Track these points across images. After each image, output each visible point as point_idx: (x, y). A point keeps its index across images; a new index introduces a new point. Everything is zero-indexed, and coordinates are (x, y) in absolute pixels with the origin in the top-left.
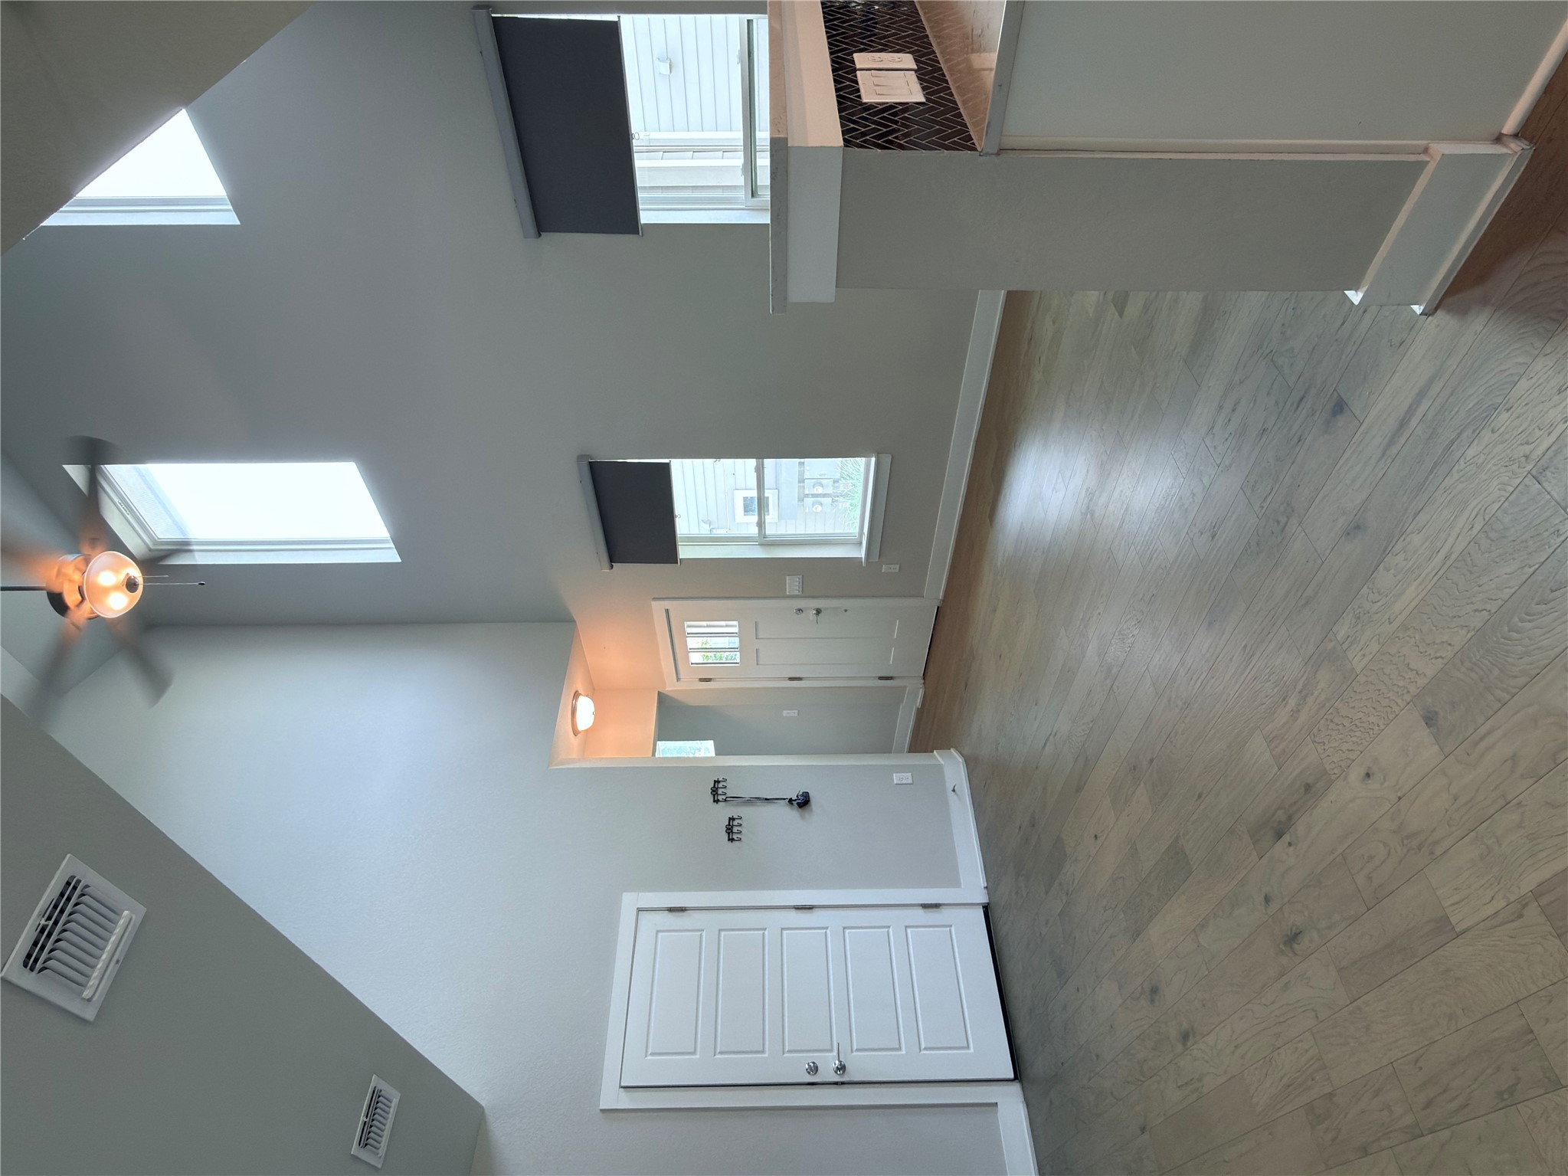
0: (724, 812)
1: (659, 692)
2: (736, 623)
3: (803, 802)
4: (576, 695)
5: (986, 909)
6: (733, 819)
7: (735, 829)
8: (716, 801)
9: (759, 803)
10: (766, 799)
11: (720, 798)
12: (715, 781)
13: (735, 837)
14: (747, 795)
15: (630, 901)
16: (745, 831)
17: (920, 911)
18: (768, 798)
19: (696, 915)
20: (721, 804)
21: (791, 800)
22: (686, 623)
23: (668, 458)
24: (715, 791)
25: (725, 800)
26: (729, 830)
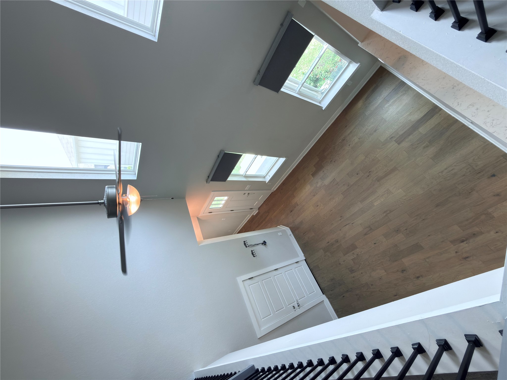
0: (250, 249)
1: (197, 217)
3: (264, 243)
5: (305, 260)
6: (252, 251)
7: (254, 254)
9: (256, 245)
10: (257, 244)
11: (247, 246)
12: (244, 242)
13: (254, 256)
14: (253, 244)
15: (240, 279)
16: (256, 253)
17: (296, 264)
18: (258, 244)
19: (256, 278)
20: (248, 248)
21: (262, 243)
24: (245, 244)
25: (249, 246)
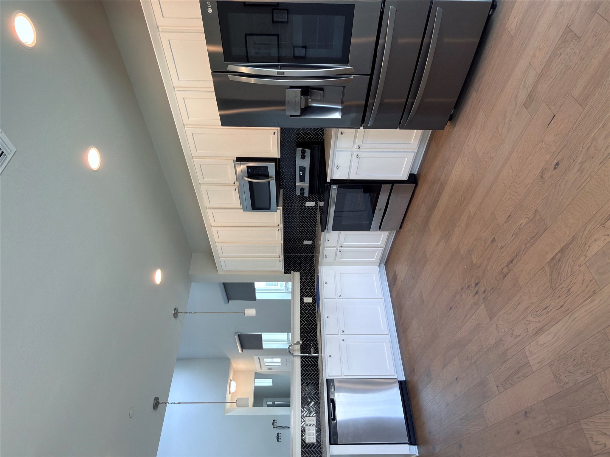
0: (276, 431)
1: (255, 372)
2: (280, 359)
4: (231, 380)
6: (279, 434)
7: (279, 438)
8: (274, 427)
9: (286, 428)
11: (275, 426)
12: (273, 420)
13: (279, 440)
14: (284, 426)
16: (282, 437)
20: (275, 428)
22: (265, 359)
23: (261, 332)
24: (273, 424)
25: (277, 427)
26: (278, 437)
